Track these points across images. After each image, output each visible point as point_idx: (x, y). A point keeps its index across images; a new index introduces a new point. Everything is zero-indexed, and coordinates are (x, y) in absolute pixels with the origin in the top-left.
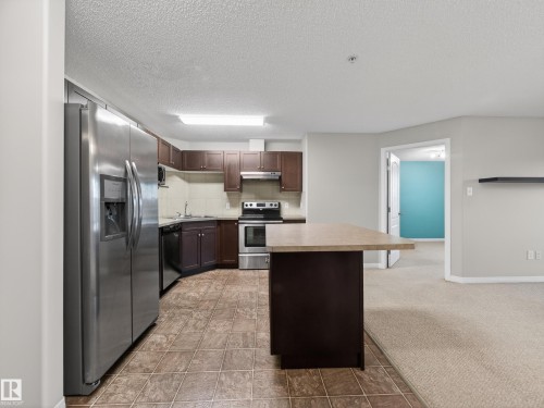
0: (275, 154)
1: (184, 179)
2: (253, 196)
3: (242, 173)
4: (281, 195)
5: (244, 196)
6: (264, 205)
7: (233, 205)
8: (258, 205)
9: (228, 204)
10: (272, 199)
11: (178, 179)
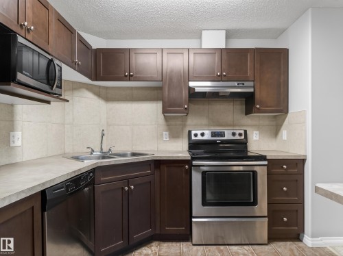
0: (243, 52)
1: (99, 95)
2: (204, 121)
3: (192, 84)
4: (248, 120)
5: (191, 121)
6: (222, 134)
7: (174, 135)
8: (214, 134)
9: (166, 134)
10: (233, 125)
11: (89, 95)
